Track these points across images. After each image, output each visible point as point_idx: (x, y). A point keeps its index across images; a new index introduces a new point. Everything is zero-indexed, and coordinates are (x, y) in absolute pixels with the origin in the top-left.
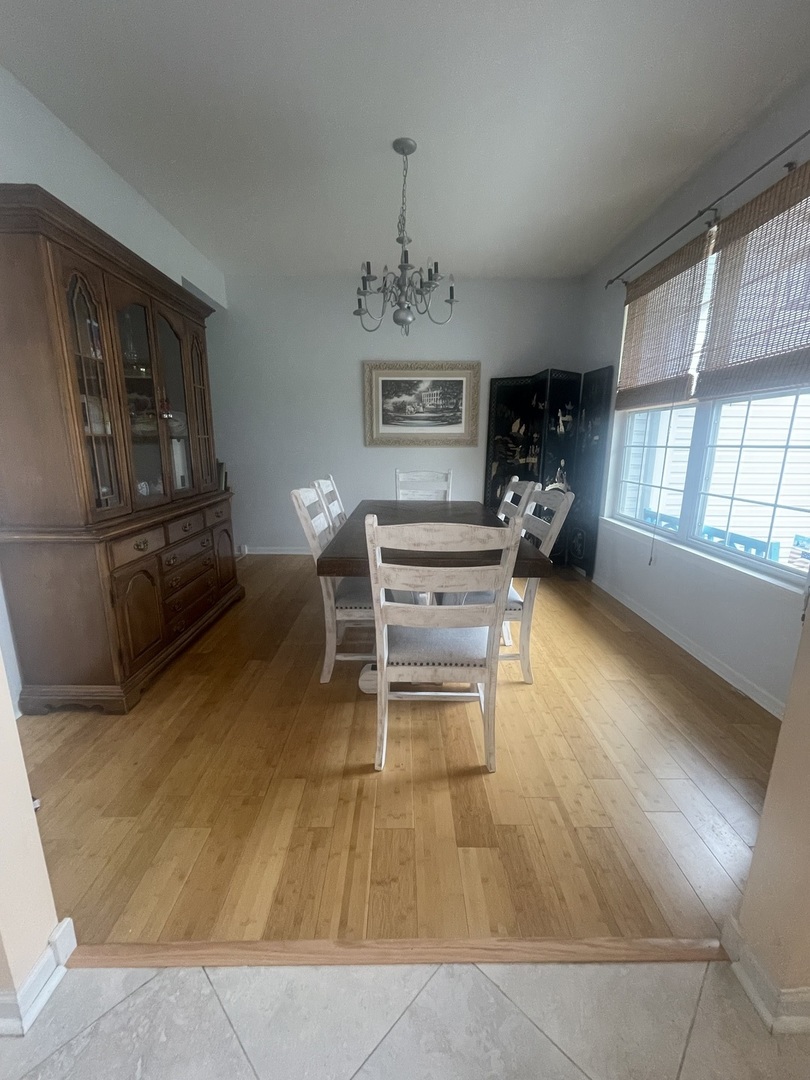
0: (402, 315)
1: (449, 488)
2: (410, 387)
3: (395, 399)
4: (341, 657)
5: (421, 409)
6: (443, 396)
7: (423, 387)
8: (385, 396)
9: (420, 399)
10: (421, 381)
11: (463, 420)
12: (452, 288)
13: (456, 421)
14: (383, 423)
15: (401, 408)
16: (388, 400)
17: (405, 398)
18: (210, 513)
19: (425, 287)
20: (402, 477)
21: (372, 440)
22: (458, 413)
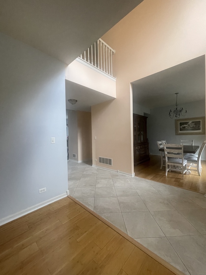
0: (177, 116)
1: (193, 143)
2: (186, 123)
3: (183, 126)
4: (163, 165)
5: (189, 127)
6: (195, 124)
7: (189, 123)
8: (180, 125)
9: (189, 125)
10: (189, 122)
11: (201, 129)
12: (186, 111)
13: (200, 129)
14: (180, 130)
15: (184, 127)
16: (181, 126)
17: (185, 125)
18: (146, 145)
19: (180, 111)
20: (181, 141)
21: (177, 134)
22: (200, 128)
